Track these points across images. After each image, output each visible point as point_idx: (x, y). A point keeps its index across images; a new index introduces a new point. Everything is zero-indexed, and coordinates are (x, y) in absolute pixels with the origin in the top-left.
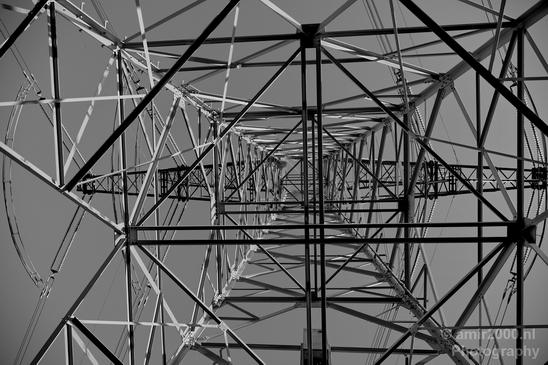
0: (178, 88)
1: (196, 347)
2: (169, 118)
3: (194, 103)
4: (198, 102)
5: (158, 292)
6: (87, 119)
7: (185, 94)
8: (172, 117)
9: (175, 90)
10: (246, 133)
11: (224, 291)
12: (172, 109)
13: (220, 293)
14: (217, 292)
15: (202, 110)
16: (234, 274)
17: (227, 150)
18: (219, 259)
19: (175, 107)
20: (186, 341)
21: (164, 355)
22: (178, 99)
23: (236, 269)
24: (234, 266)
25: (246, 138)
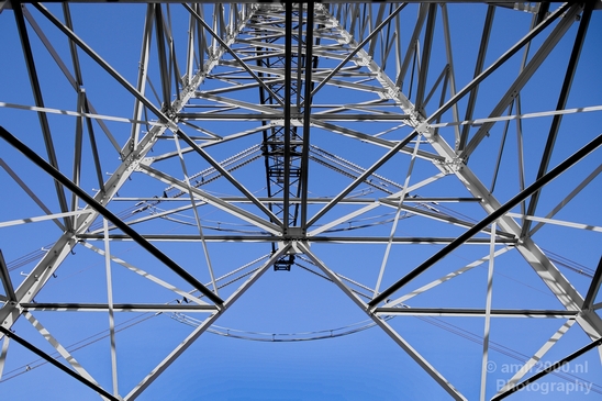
0: (127, 166)
1: (465, 157)
2: (163, 180)
3: (149, 144)
4: (148, 139)
5: (377, 204)
6: (150, 277)
7: (136, 157)
8: (162, 176)
9: (130, 170)
10: (201, 67)
11: (408, 112)
12: (152, 175)
13: (408, 118)
14: (406, 122)
15: (160, 134)
16: (392, 94)
17: (219, 99)
18: (361, 117)
19: (151, 170)
20: (454, 169)
21: (461, 199)
22: (142, 166)
23: (384, 91)
24: (380, 94)
25: (211, 67)
